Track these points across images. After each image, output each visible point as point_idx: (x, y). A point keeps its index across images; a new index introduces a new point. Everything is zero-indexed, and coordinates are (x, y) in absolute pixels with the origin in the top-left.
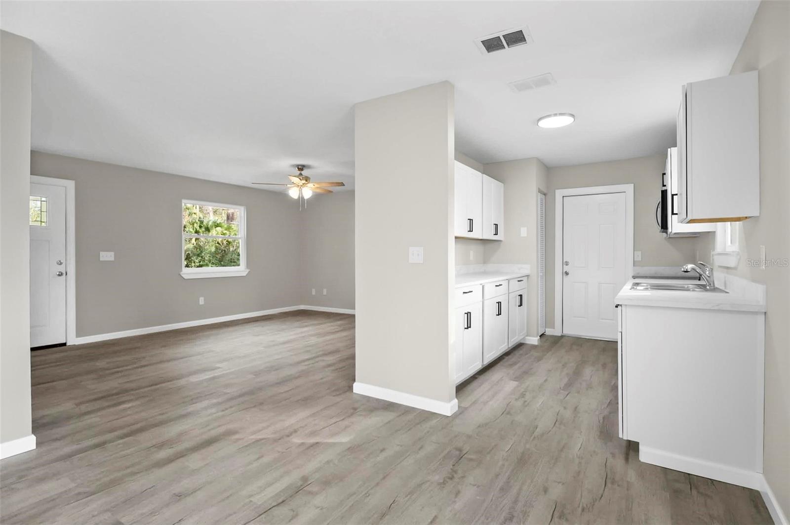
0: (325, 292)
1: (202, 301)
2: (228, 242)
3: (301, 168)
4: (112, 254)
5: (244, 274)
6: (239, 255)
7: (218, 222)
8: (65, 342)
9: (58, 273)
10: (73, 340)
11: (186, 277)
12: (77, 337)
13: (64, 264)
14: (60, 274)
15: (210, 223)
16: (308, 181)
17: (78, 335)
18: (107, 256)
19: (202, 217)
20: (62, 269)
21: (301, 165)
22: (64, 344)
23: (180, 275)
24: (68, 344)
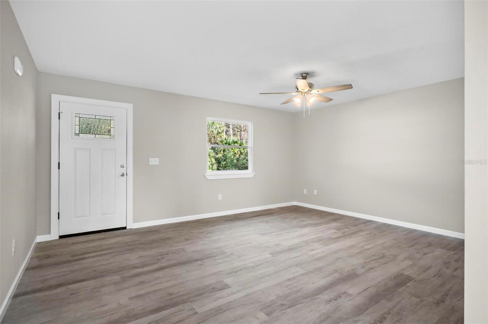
0: (315, 192)
1: (220, 197)
2: (241, 152)
3: (305, 76)
4: (157, 159)
5: (252, 176)
6: (247, 160)
7: (236, 140)
8: (125, 226)
9: (121, 174)
10: (131, 225)
11: (209, 178)
12: (133, 223)
13: (125, 167)
14: (123, 175)
15: (231, 141)
16: (312, 88)
17: (135, 221)
18: (154, 161)
19: (227, 138)
20: (124, 171)
21: (305, 73)
22: (125, 228)
23: (204, 176)
24: (127, 228)
